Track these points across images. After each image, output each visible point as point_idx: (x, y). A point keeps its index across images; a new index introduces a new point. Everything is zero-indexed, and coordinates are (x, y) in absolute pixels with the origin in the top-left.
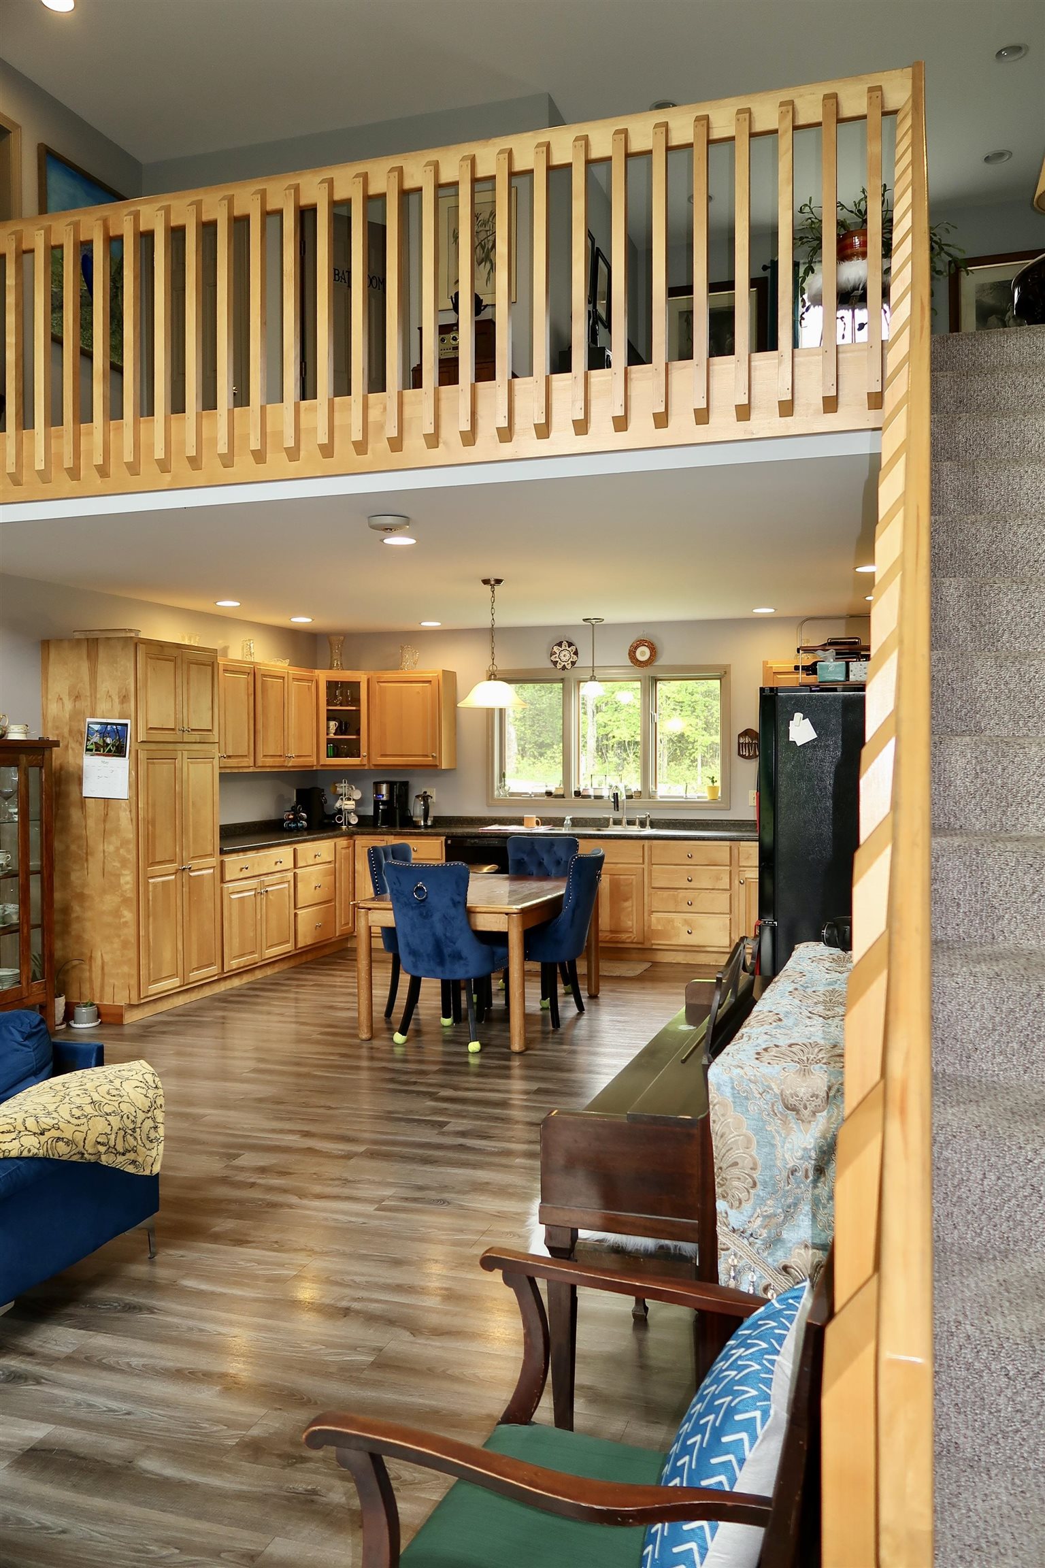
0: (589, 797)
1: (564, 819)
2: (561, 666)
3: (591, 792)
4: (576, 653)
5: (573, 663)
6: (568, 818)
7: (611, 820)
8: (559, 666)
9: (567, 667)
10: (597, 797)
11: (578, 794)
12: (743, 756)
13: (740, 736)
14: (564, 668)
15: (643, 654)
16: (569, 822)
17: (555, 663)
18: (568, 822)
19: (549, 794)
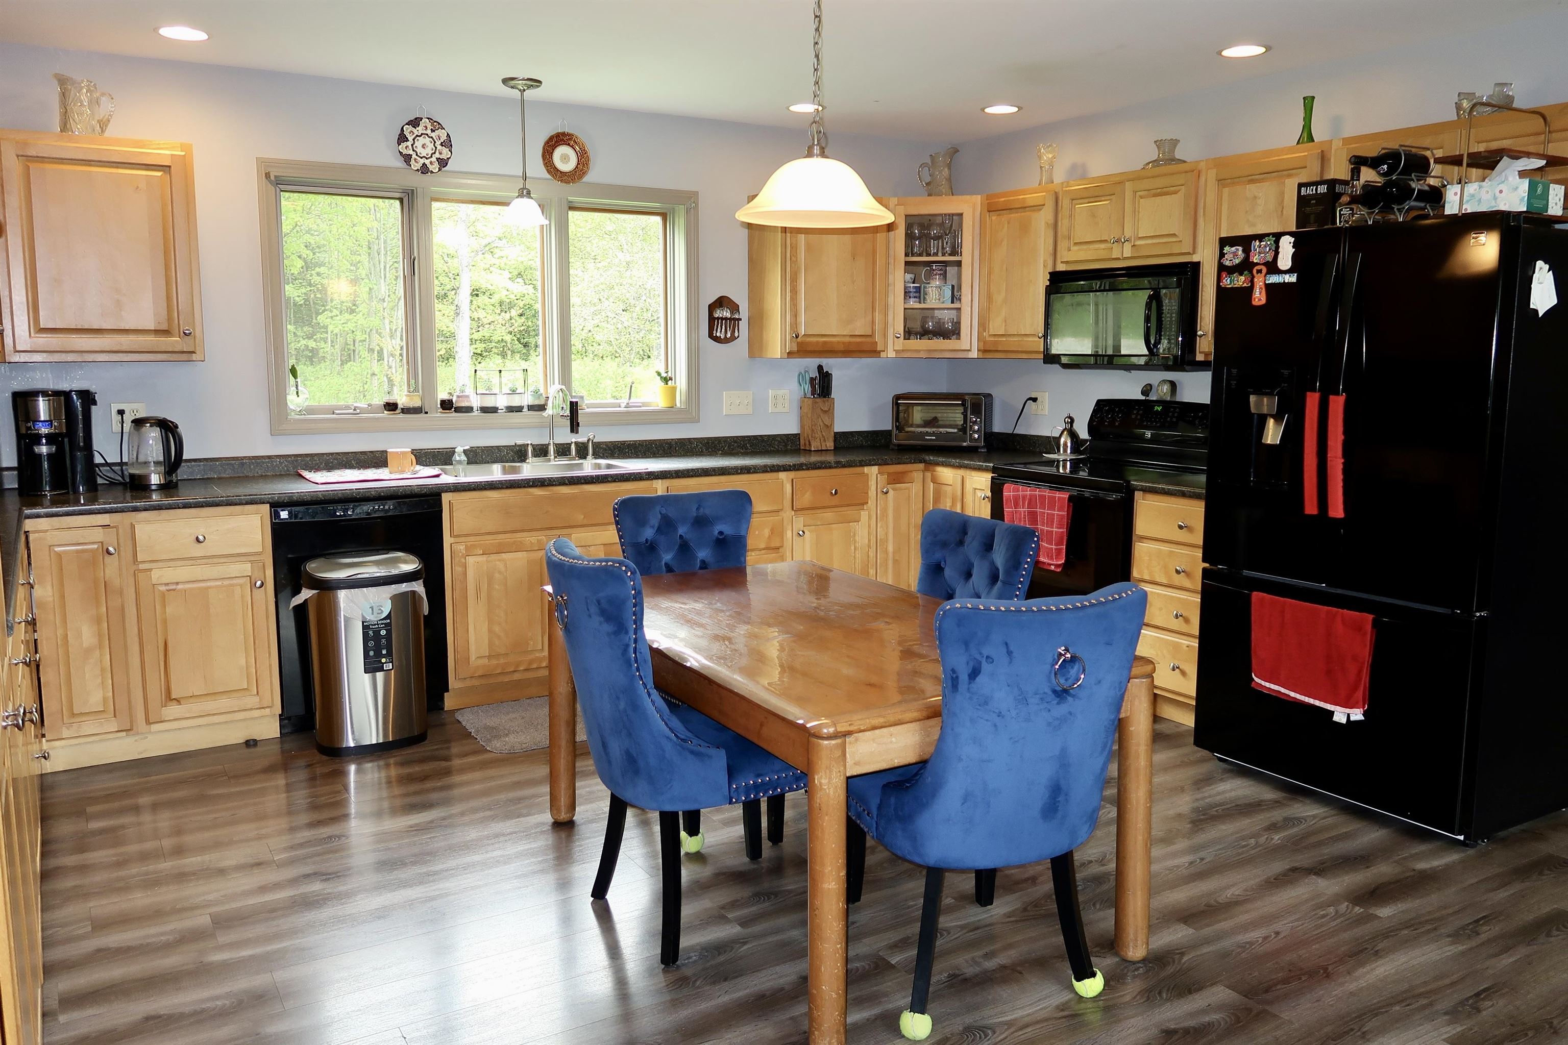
0: (469, 409)
1: (452, 452)
2: (419, 166)
3: (476, 402)
4: (448, 143)
5: (443, 163)
6: (459, 449)
7: (530, 449)
8: (415, 166)
9: (431, 168)
10: (485, 410)
11: (446, 405)
12: (717, 339)
13: (712, 308)
14: (424, 169)
15: (566, 159)
16: (464, 458)
17: (407, 158)
18: (459, 456)
19: (391, 407)
